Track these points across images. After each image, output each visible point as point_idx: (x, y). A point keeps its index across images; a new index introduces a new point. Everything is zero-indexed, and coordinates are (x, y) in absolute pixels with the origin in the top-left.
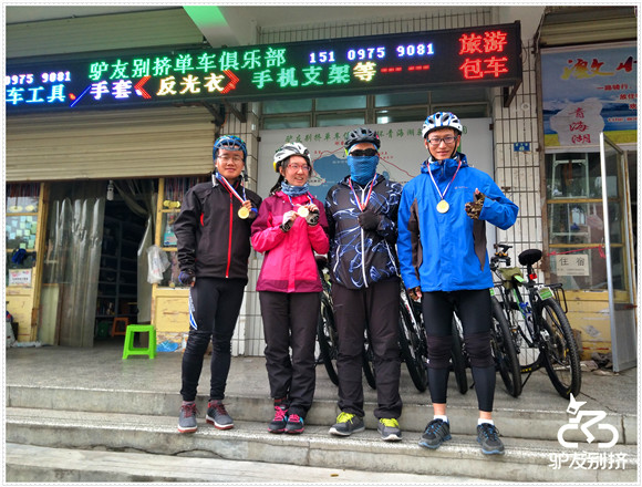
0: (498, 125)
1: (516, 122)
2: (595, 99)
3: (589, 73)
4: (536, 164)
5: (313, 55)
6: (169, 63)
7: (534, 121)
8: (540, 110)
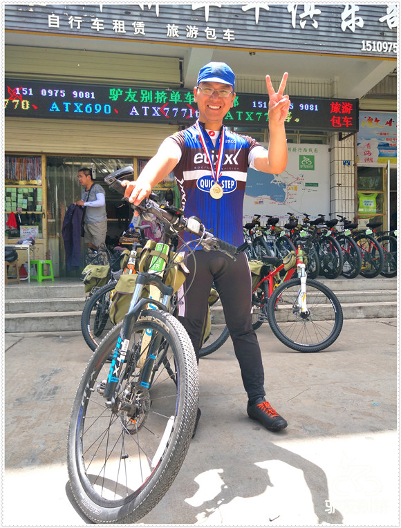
0: (336, 149)
1: (344, 149)
2: (375, 139)
3: (373, 125)
4: (353, 172)
5: (254, 103)
6: (165, 95)
7: (353, 149)
8: (356, 144)
